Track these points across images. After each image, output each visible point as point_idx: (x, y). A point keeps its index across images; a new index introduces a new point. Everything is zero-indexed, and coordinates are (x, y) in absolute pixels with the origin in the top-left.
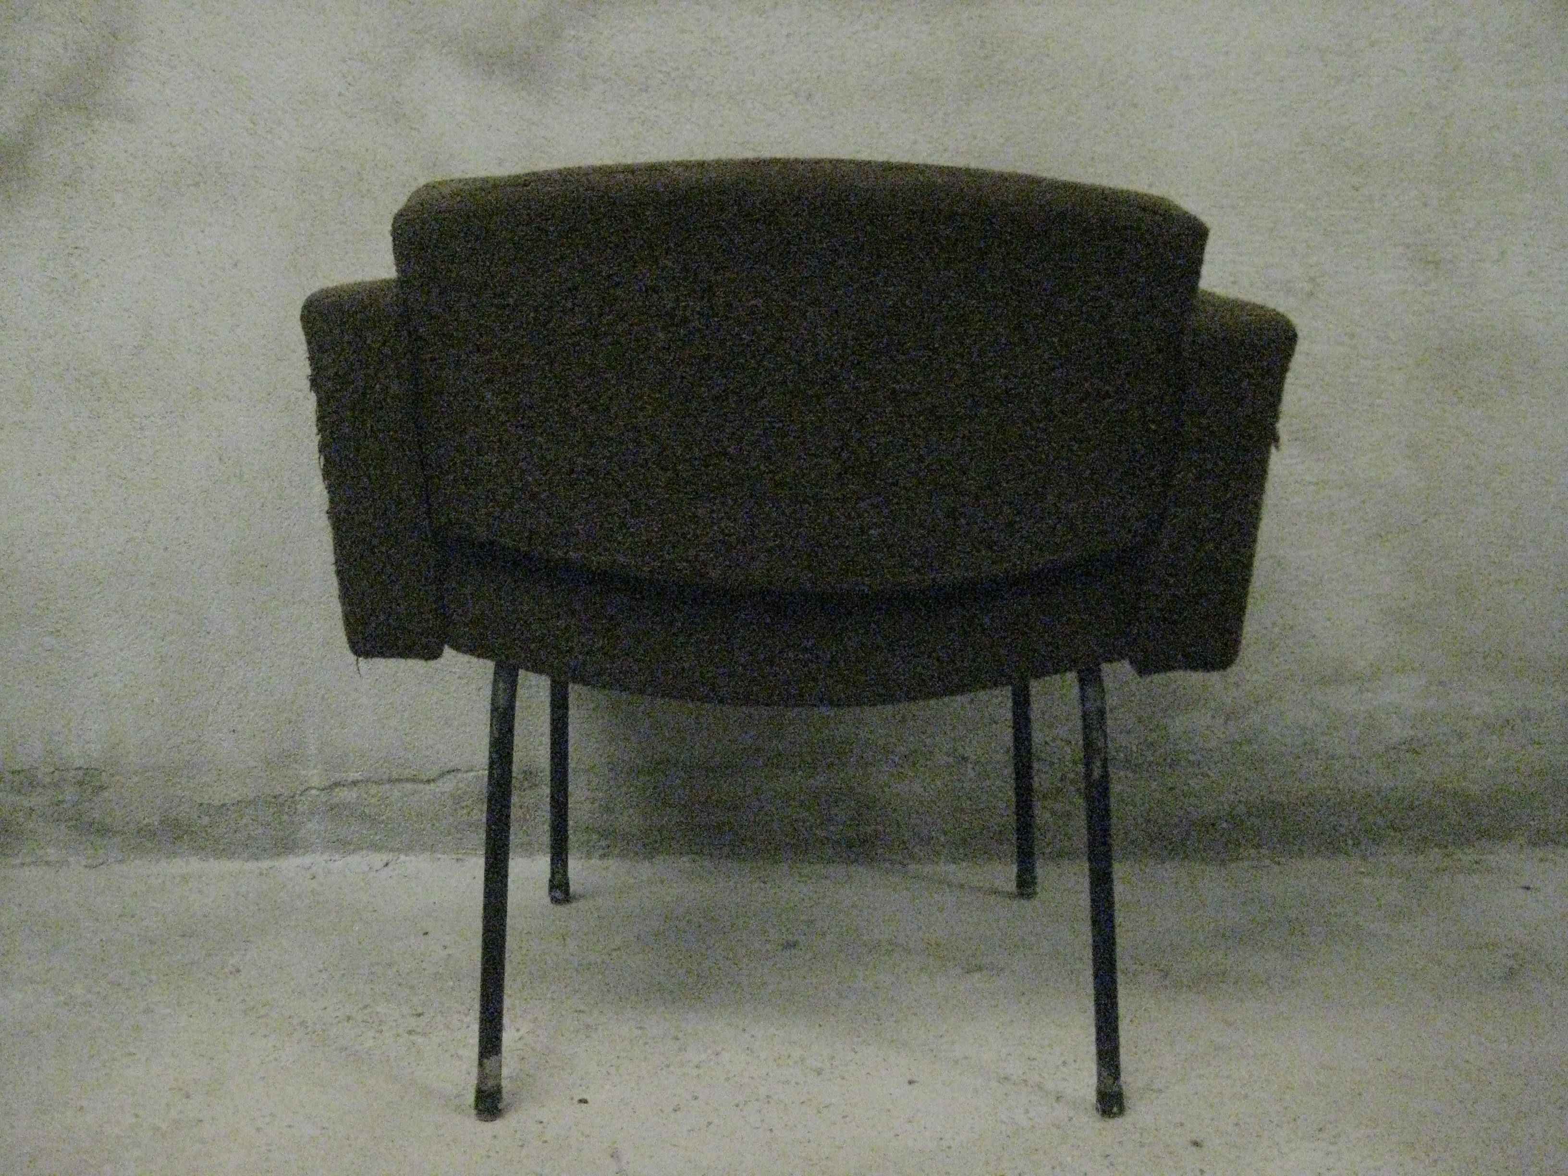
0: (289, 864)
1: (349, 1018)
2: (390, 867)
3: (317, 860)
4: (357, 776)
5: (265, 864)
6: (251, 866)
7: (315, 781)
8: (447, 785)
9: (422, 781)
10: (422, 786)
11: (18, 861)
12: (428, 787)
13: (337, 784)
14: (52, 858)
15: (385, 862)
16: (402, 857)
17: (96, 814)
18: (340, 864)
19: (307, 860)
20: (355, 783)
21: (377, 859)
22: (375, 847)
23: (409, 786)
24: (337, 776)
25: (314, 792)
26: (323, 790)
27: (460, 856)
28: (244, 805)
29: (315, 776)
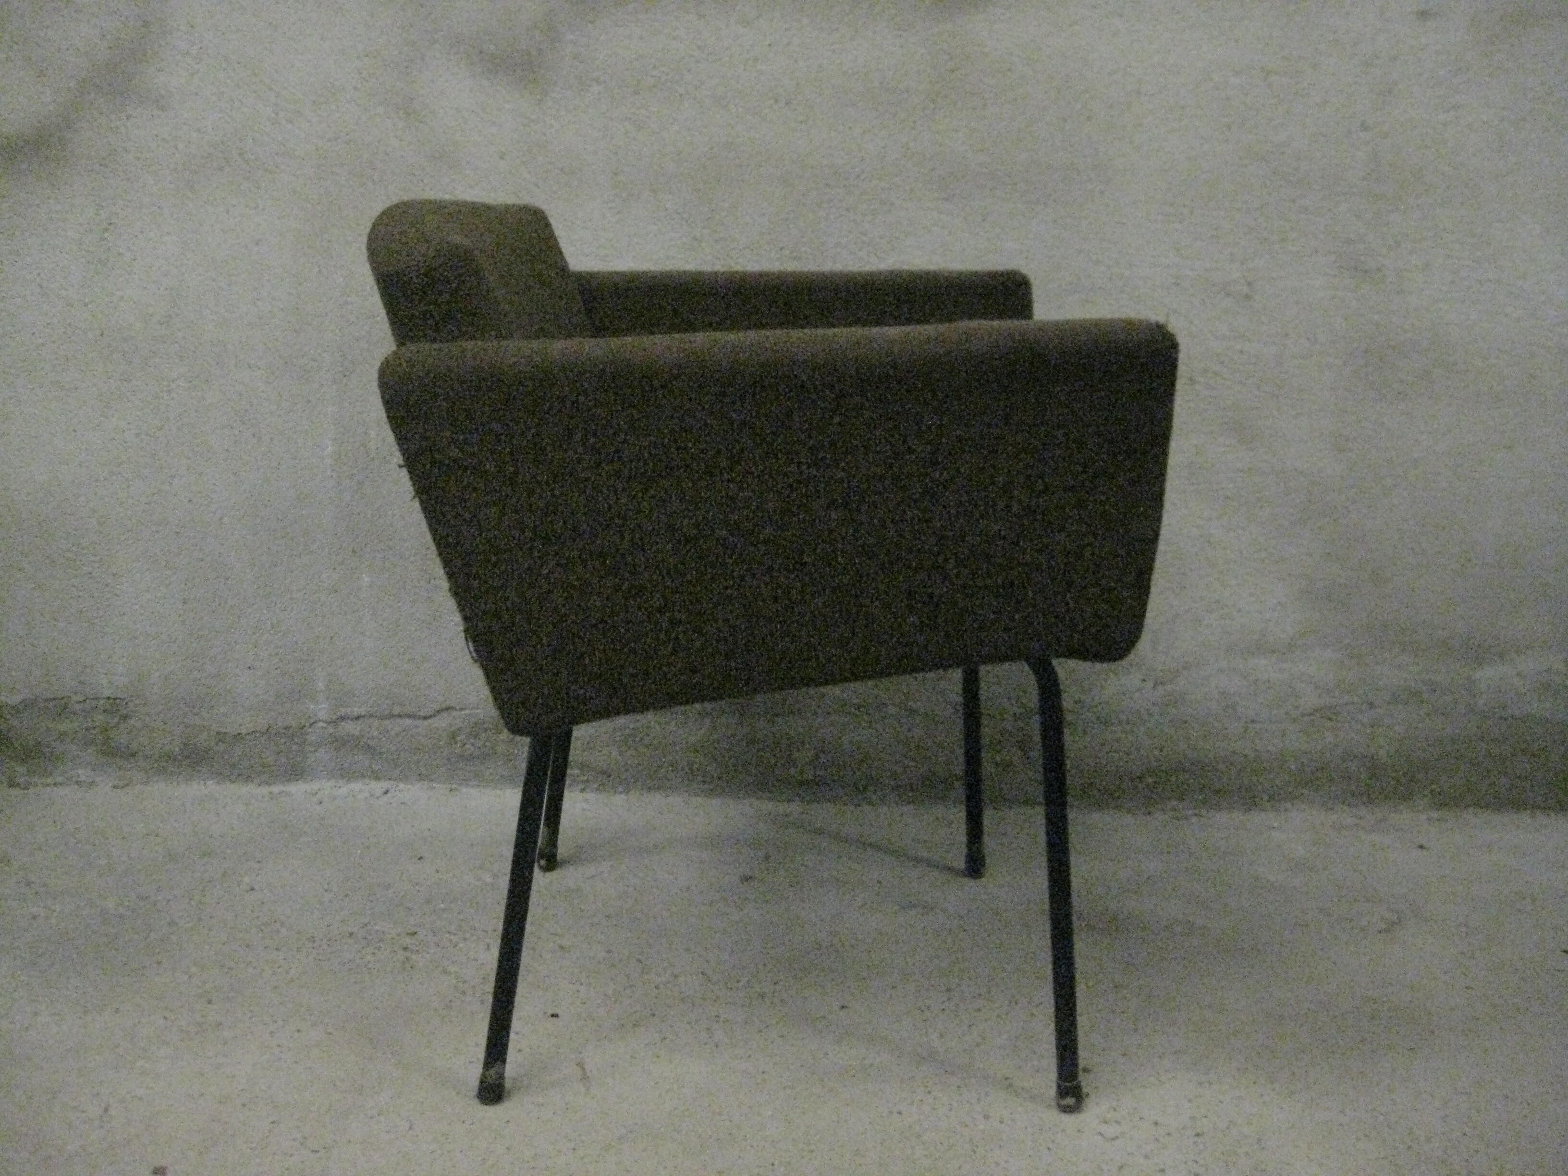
0: (297, 789)
1: (351, 934)
2: (389, 795)
3: (325, 787)
4: (362, 711)
5: (276, 789)
6: (265, 790)
7: (322, 715)
8: (441, 722)
9: (419, 718)
10: (421, 722)
11: (49, 781)
12: (426, 723)
13: (343, 718)
14: (83, 778)
15: (384, 790)
16: (402, 786)
17: (124, 739)
18: (344, 790)
19: (315, 786)
20: (358, 718)
21: (378, 787)
22: (377, 777)
23: (408, 721)
24: (343, 711)
25: (321, 724)
26: (330, 723)
27: (454, 786)
28: (258, 735)
29: (322, 710)
